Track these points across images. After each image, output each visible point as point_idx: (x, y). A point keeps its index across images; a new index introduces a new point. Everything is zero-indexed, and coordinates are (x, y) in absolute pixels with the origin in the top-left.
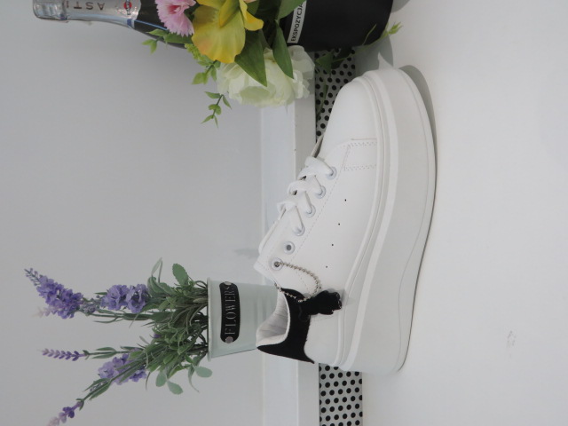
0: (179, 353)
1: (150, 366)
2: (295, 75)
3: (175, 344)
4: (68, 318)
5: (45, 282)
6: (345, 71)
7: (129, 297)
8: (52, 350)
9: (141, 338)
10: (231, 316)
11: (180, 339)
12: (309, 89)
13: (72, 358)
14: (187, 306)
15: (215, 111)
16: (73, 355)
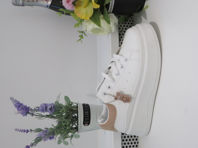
0: (68, 128)
1: (57, 133)
2: (111, 23)
3: (66, 126)
4: (25, 116)
5: (17, 102)
6: (130, 23)
7: (48, 108)
8: (18, 129)
10: (87, 115)
11: (68, 124)
12: (116, 28)
14: (70, 112)
15: (81, 37)
16: (26, 131)
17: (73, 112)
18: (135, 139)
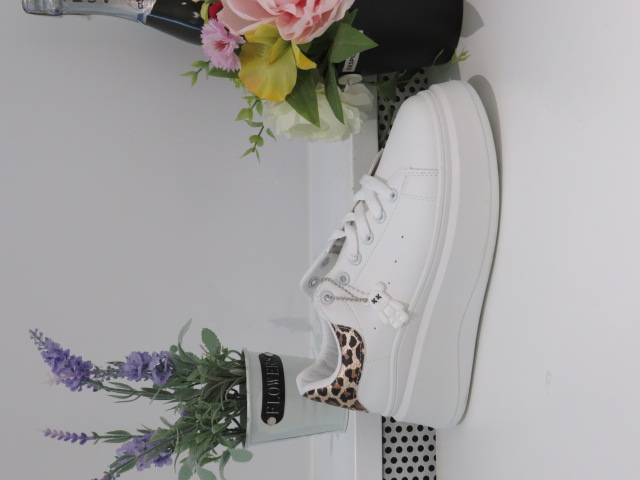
0: (214, 431)
1: (180, 445)
3: (207, 423)
4: (76, 391)
5: (50, 346)
6: (417, 87)
7: (152, 366)
8: (55, 431)
9: (162, 419)
10: (274, 391)
11: (214, 416)
13: (79, 441)
15: (256, 143)
16: (81, 438)
17: (230, 380)
18: (426, 465)
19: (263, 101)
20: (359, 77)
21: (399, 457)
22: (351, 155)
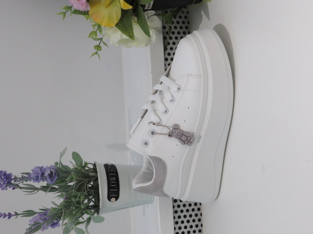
0: (82, 207)
1: (64, 216)
3: (79, 203)
4: (4, 190)
6: (183, 16)
7: (47, 173)
9: (53, 202)
10: (114, 184)
11: (82, 199)
13: (7, 217)
14: (83, 179)
15: (98, 49)
16: (8, 215)
17: (89, 179)
18: (196, 219)
19: (102, 27)
20: (153, 12)
21: (182, 215)
22: (149, 53)
